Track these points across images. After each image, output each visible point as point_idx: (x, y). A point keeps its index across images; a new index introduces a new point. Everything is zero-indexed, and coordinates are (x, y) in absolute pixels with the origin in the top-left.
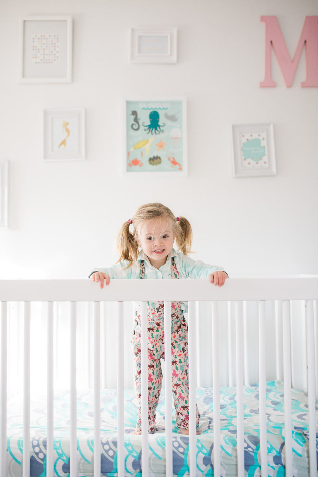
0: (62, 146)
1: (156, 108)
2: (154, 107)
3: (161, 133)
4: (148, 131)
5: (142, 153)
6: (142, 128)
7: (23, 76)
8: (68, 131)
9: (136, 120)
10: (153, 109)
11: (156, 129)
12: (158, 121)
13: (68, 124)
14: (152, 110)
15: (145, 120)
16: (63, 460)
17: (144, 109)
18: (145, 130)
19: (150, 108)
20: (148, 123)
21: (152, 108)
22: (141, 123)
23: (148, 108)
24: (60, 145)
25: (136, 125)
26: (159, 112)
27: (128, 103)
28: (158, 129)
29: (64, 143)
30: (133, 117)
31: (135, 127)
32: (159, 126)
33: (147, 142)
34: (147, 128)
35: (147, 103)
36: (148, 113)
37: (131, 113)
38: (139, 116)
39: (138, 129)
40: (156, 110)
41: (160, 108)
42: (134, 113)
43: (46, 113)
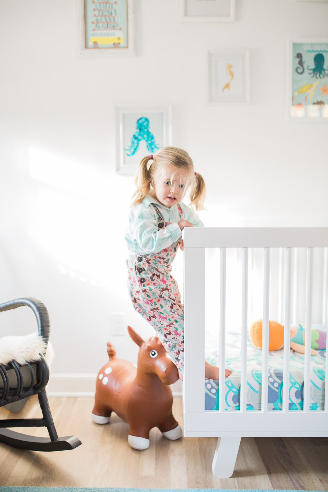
0: (226, 90)
1: (321, 51)
2: (319, 49)
3: (325, 77)
4: (312, 75)
5: (306, 98)
6: (306, 72)
7: (186, 14)
8: (232, 74)
9: (301, 63)
10: (319, 51)
11: (321, 73)
12: (323, 65)
13: (231, 66)
14: (317, 53)
15: (309, 62)
17: (309, 51)
18: (310, 74)
19: (315, 50)
20: (313, 66)
21: (317, 51)
22: (305, 66)
23: (313, 51)
24: (225, 88)
25: (300, 69)
26: (325, 54)
27: (295, 45)
28: (323, 73)
29: (227, 86)
30: (298, 60)
31: (300, 70)
32: (324, 70)
33: (311, 86)
34: (311, 72)
35: (312, 45)
36: (313, 55)
38: (304, 59)
39: (302, 73)
40: (321, 53)
41: (325, 51)
42: (299, 56)
43: (210, 55)
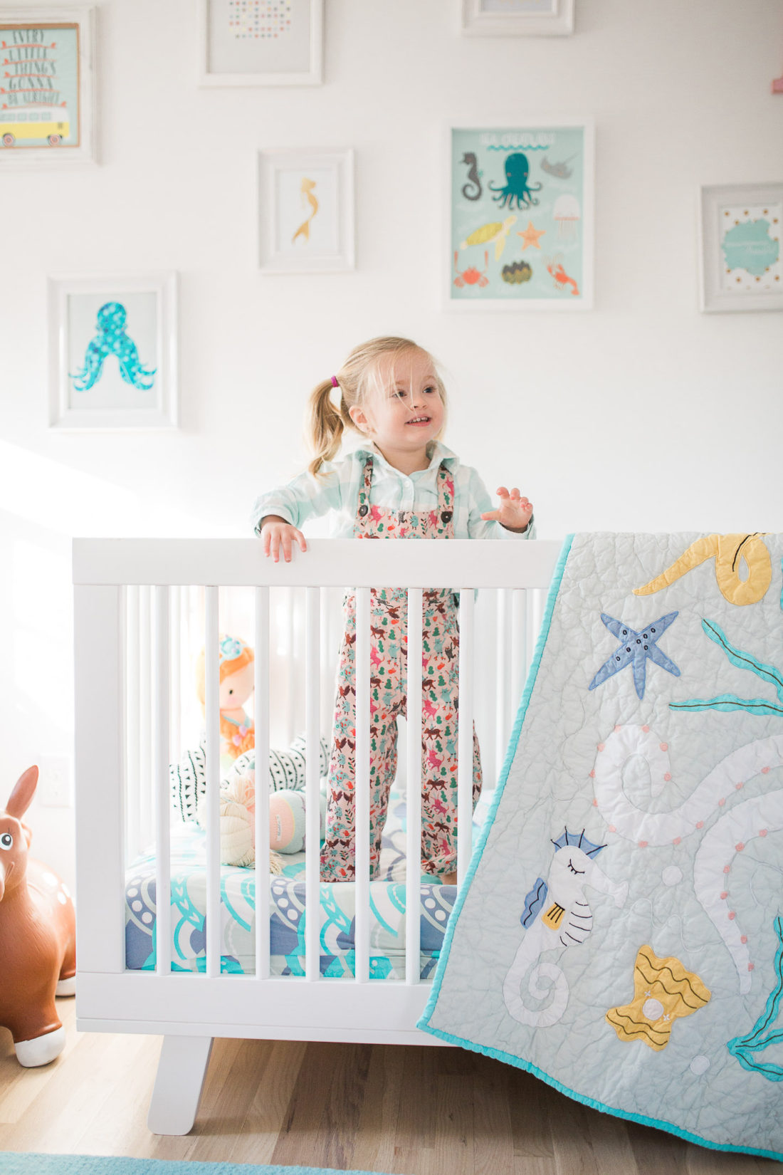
0: (301, 238)
1: (521, 147)
2: (516, 143)
3: (532, 207)
4: (501, 202)
5: (486, 254)
6: (487, 194)
7: (209, 70)
8: (314, 202)
9: (474, 175)
10: (515, 149)
11: (521, 197)
12: (525, 179)
13: (313, 185)
14: (511, 152)
15: (496, 176)
16: (339, 926)
17: (492, 147)
18: (494, 199)
19: (506, 145)
20: (502, 182)
21: (511, 147)
22: (484, 182)
23: (502, 147)
24: (297, 235)
25: (472, 187)
26: (529, 155)
27: (456, 133)
28: (526, 197)
29: (303, 230)
30: (466, 168)
31: (472, 192)
32: (528, 190)
33: (499, 228)
34: (498, 195)
35: (499, 133)
36: (504, 156)
37: (462, 158)
38: (481, 165)
39: (476, 198)
40: (520, 151)
41: (530, 147)
42: (470, 158)
43: (262, 158)
